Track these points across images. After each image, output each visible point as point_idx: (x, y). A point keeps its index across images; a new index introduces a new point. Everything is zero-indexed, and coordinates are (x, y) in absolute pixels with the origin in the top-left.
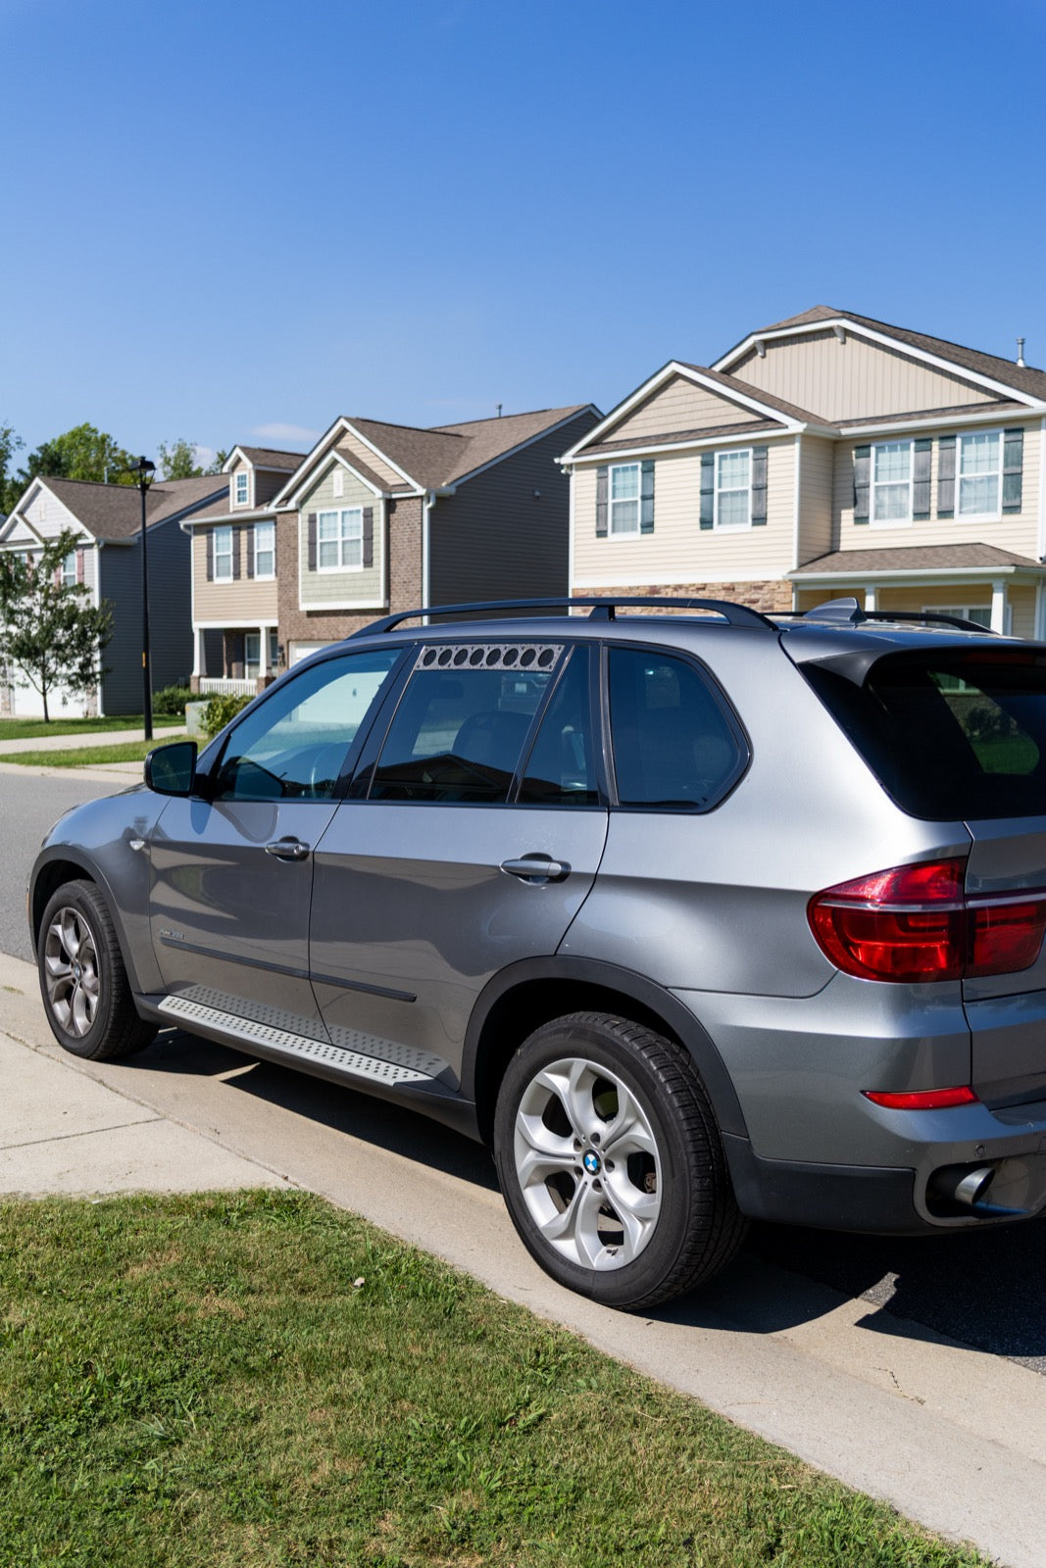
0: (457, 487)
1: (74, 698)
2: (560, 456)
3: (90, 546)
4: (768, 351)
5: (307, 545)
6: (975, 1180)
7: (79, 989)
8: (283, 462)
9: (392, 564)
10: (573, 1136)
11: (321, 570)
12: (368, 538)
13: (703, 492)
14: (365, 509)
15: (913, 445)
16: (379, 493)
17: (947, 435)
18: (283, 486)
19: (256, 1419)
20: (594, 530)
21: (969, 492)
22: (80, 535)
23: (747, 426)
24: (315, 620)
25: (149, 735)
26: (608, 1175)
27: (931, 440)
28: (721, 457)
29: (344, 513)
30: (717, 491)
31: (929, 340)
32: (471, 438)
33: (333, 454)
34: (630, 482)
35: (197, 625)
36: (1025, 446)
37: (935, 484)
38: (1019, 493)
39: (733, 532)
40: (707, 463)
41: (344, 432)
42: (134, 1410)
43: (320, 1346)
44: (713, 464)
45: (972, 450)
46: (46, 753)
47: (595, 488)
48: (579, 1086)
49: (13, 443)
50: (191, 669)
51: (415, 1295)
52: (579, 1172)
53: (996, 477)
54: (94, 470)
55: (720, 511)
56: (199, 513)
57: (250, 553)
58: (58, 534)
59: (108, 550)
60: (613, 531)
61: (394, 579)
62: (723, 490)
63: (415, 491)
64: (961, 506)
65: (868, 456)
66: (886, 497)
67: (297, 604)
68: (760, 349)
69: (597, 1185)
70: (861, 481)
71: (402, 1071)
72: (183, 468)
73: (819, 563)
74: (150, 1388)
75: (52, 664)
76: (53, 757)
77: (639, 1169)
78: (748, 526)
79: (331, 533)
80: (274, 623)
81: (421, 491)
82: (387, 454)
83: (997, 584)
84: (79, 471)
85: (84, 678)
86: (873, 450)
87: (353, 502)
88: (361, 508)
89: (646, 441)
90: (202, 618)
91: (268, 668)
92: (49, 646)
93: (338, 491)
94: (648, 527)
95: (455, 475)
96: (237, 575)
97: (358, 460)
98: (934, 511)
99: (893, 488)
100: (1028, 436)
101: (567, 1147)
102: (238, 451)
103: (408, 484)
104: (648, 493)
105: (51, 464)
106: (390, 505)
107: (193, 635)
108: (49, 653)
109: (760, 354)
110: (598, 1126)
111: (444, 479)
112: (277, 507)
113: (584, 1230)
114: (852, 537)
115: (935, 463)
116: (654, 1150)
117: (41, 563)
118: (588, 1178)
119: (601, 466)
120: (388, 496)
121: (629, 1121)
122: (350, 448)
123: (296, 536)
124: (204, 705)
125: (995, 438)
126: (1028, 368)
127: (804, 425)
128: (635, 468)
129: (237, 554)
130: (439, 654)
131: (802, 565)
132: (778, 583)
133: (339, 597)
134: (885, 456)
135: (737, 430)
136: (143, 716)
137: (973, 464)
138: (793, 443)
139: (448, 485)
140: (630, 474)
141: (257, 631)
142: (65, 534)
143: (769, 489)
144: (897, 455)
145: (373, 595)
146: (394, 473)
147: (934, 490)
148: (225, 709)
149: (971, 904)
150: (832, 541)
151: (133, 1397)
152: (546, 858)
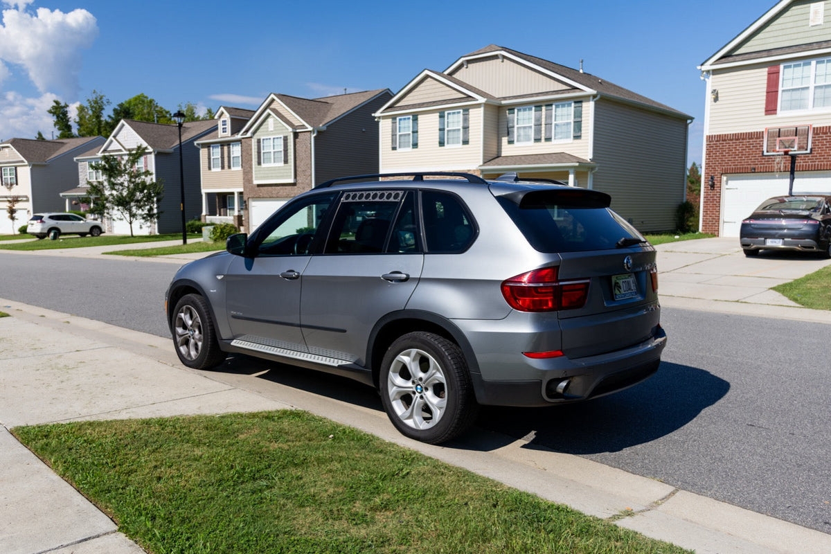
0: (327, 127)
1: (146, 225)
2: (375, 113)
3: (150, 153)
4: (469, 65)
5: (256, 153)
6: (563, 384)
7: (192, 340)
8: (244, 114)
9: (297, 162)
10: (412, 379)
11: (263, 165)
12: (286, 151)
13: (440, 130)
14: (284, 137)
15: (533, 108)
16: (290, 129)
17: (549, 104)
18: (244, 125)
19: (301, 478)
20: (390, 147)
21: (559, 130)
22: (146, 148)
23: (460, 100)
24: (261, 188)
25: (185, 242)
26: (426, 393)
27: (541, 106)
28: (448, 114)
29: (274, 139)
30: (446, 129)
31: (541, 61)
32: (332, 104)
33: (268, 111)
34: (406, 125)
35: (204, 191)
36: (583, 109)
37: (543, 126)
38: (580, 130)
39: (454, 147)
40: (442, 116)
41: (273, 100)
42: (254, 478)
43: (321, 455)
44: (444, 117)
45: (560, 110)
46: (136, 250)
47: (391, 128)
48: (414, 360)
49: (105, 102)
50: (201, 212)
51: (353, 440)
52: (414, 393)
53: (570, 123)
54: (147, 116)
55: (448, 138)
56: (204, 138)
57: (229, 157)
58: (136, 147)
59: (159, 155)
60: (400, 147)
61: (298, 169)
62: (449, 129)
63: (307, 128)
64: (555, 136)
65: (514, 113)
66: (522, 132)
67: (252, 181)
68: (465, 63)
69: (422, 397)
70: (510, 125)
71: (340, 361)
72: (190, 116)
73: (492, 162)
74: (258, 471)
75: (134, 209)
76: (139, 252)
77: (438, 390)
78: (460, 145)
79: (267, 147)
80: (242, 190)
81: (310, 128)
82: (294, 111)
83: (571, 171)
84: (139, 117)
85: (150, 215)
86: (516, 110)
87: (279, 134)
88: (282, 136)
89: (414, 106)
90: (206, 187)
91: (239, 211)
92: (132, 201)
93: (271, 128)
94: (415, 145)
95: (326, 121)
96: (223, 167)
97: (280, 114)
98: (543, 138)
99: (525, 128)
100: (584, 104)
101: (410, 384)
102: (222, 109)
103: (304, 125)
104: (415, 130)
105: (125, 113)
106: (296, 135)
107: (202, 195)
108: (132, 204)
109: (465, 66)
110: (421, 375)
111: (321, 123)
112: (242, 135)
113: (416, 415)
114: (507, 150)
115: (543, 117)
116: (444, 381)
117: (127, 161)
118: (418, 395)
119: (394, 118)
120: (294, 131)
121: (434, 371)
122: (276, 108)
123: (251, 149)
124: (211, 228)
125: (570, 105)
126: (585, 73)
127: (485, 99)
128: (409, 118)
129: (222, 157)
130: (352, 195)
131: (484, 163)
132: (474, 171)
133: (272, 178)
134: (521, 113)
135: (455, 101)
136: (182, 234)
137: (560, 117)
138: (480, 107)
139: (324, 125)
140: (407, 121)
141: (233, 193)
142: (139, 148)
143: (470, 128)
144: (527, 112)
145: (288, 177)
146: (298, 120)
147: (543, 129)
148: (221, 229)
149: (561, 283)
150: (498, 152)
151: (252, 474)
152: (400, 273)
